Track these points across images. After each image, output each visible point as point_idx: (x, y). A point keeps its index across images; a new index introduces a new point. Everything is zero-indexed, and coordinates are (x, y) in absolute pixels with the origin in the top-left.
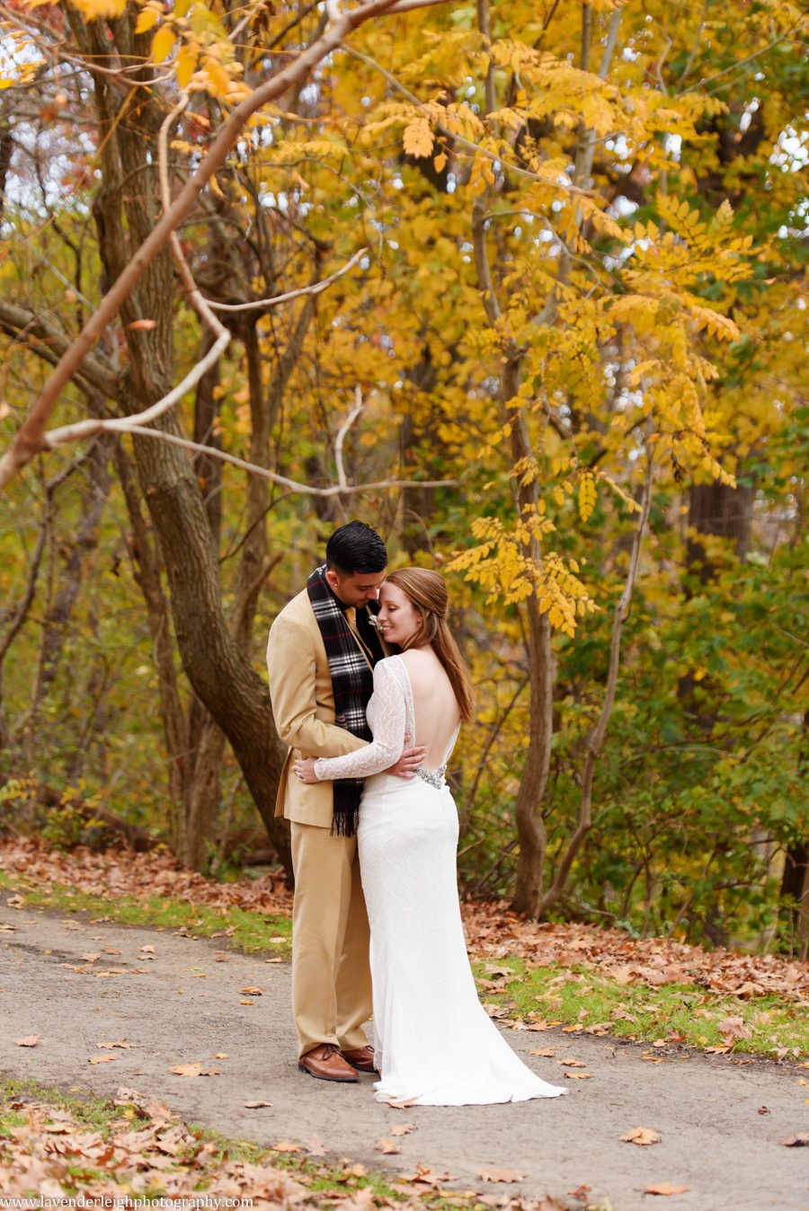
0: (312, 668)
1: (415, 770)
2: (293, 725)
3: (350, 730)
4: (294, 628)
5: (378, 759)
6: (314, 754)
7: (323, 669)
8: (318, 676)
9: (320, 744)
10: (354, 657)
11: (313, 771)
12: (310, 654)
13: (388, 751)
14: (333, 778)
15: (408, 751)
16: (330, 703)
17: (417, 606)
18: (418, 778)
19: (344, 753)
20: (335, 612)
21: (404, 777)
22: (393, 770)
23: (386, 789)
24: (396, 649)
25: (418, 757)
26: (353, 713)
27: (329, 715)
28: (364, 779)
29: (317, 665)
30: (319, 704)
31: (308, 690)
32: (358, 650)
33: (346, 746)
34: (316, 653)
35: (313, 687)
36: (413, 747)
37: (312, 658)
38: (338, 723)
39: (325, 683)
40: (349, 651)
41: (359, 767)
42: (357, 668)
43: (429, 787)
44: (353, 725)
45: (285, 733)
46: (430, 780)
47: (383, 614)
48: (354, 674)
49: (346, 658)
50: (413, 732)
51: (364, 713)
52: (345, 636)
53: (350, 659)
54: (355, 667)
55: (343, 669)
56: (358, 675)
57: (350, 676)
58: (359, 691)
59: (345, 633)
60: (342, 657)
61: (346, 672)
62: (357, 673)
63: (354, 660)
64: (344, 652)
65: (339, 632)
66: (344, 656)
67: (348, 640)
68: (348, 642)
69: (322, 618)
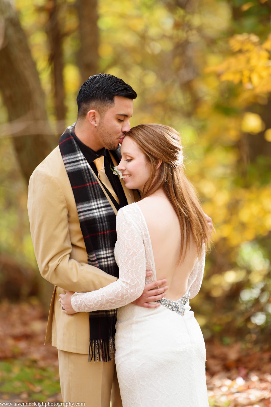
0: (65, 213)
1: (159, 301)
2: (51, 264)
3: (101, 268)
4: (47, 179)
5: (123, 295)
6: (72, 290)
7: (74, 215)
8: (70, 221)
9: (75, 280)
10: (101, 203)
11: (70, 304)
12: (61, 202)
13: (131, 287)
14: (87, 310)
15: (151, 285)
16: (82, 244)
17: (150, 157)
18: (162, 307)
19: (96, 289)
20: (85, 164)
21: (148, 307)
22: (138, 302)
23: (135, 319)
24: (138, 195)
25: (161, 290)
26: (103, 253)
27: (82, 255)
28: (116, 310)
29: (69, 212)
30: (73, 245)
31: (62, 233)
32: (104, 197)
33: (97, 282)
34: (67, 200)
35: (66, 230)
36: (155, 280)
37: (63, 205)
38: (90, 262)
39: (77, 227)
40: (96, 198)
41: (107, 301)
42: (103, 212)
43: (174, 313)
44: (104, 263)
45: (45, 272)
46: (175, 308)
47: (122, 164)
48: (101, 218)
49: (94, 204)
50: (153, 268)
51: (113, 252)
52: (93, 184)
53: (97, 204)
54: (102, 211)
55: (90, 214)
56: (104, 219)
57: (98, 219)
58: (107, 233)
59: (92, 182)
60: (90, 203)
61: (93, 217)
62: (104, 217)
63: (101, 205)
64: (92, 199)
65: (87, 181)
66: (92, 203)
67: (95, 188)
68: (95, 190)
69: (72, 169)
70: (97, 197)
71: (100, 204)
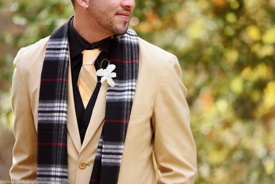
20: (64, 55)
26: (53, 170)
42: (63, 118)
49: (57, 105)
52: (62, 81)
53: (60, 107)
54: (62, 116)
55: (50, 116)
56: (61, 127)
57: (55, 126)
58: (60, 145)
59: (63, 78)
60: (53, 103)
61: (52, 121)
62: (62, 124)
63: (63, 109)
64: (57, 98)
65: (59, 76)
66: (55, 103)
67: (64, 86)
68: (63, 88)
69: (49, 57)
70: (62, 98)
71: (63, 107)
